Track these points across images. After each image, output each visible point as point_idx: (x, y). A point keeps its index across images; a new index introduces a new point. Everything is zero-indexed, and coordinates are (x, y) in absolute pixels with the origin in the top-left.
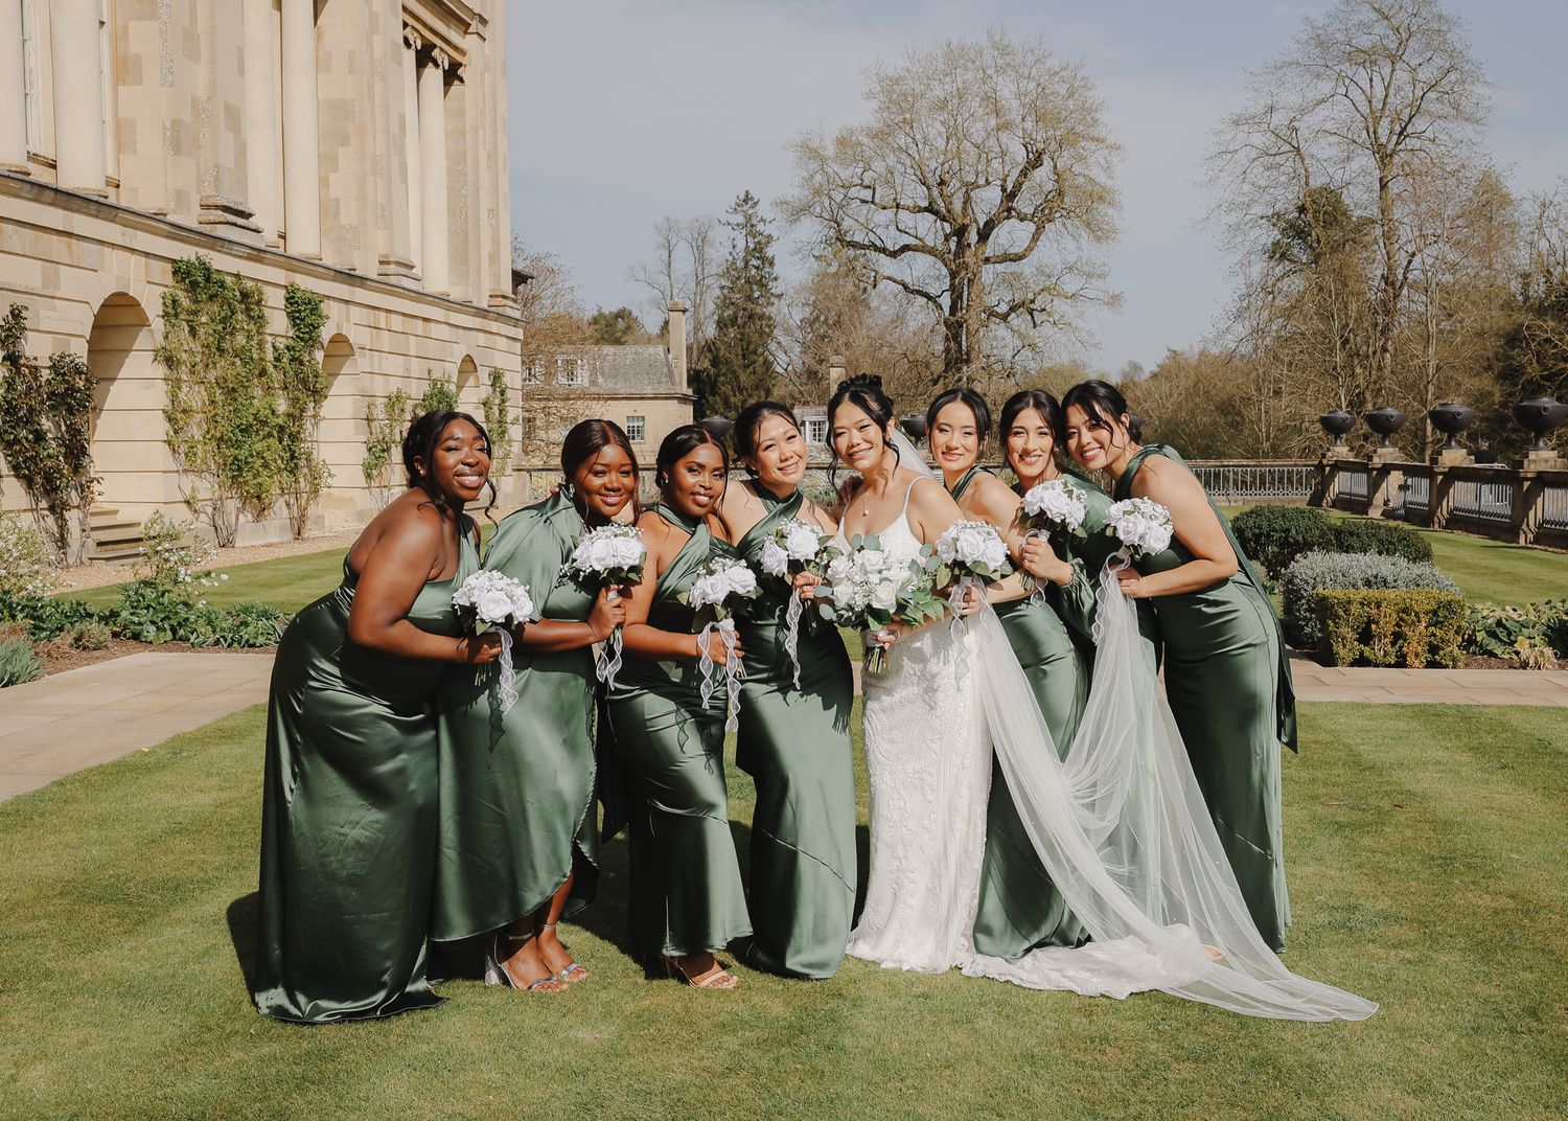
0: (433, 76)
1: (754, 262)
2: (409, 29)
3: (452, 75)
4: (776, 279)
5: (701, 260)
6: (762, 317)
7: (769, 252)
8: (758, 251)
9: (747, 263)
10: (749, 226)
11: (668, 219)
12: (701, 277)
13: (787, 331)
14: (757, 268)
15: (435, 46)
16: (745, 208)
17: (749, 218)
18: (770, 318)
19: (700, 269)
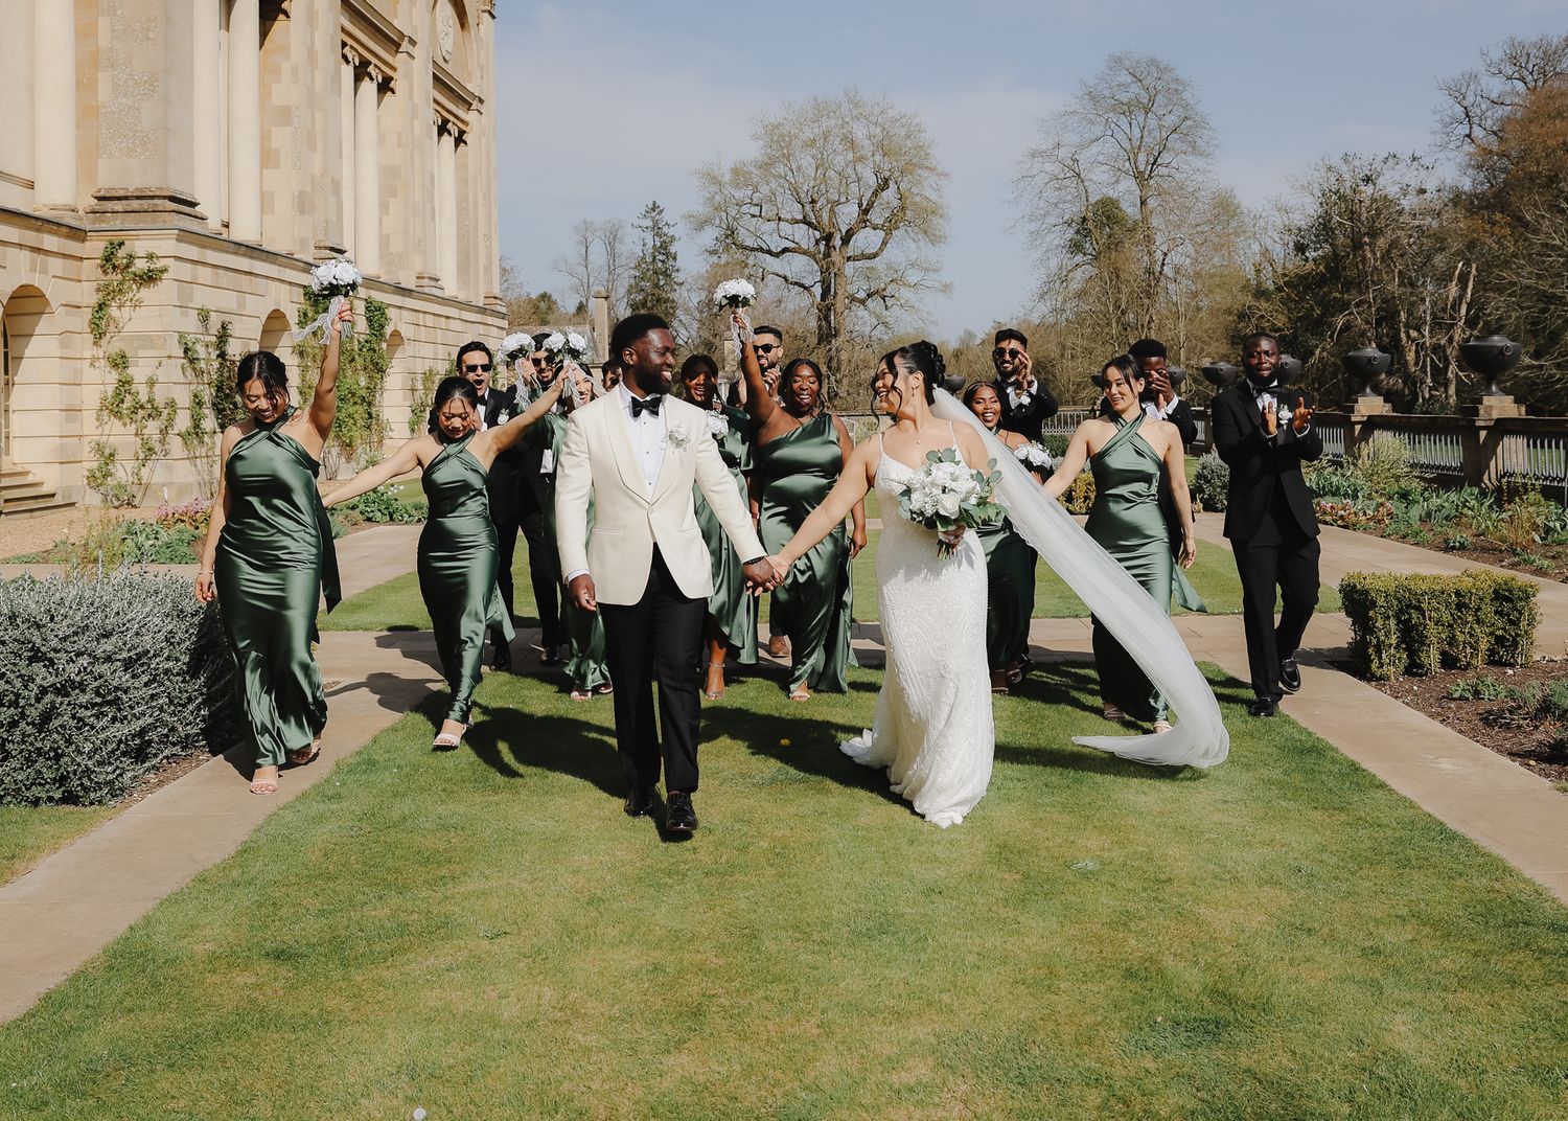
0: (369, 88)
1: (661, 257)
2: (347, 49)
3: (385, 87)
4: (678, 270)
5: (613, 255)
6: (667, 300)
7: (673, 250)
8: (664, 248)
9: (654, 258)
10: (656, 229)
11: (585, 222)
12: (612, 268)
13: (687, 311)
14: (663, 261)
15: (370, 63)
16: (653, 214)
17: (656, 223)
18: (673, 301)
19: (612, 261)
